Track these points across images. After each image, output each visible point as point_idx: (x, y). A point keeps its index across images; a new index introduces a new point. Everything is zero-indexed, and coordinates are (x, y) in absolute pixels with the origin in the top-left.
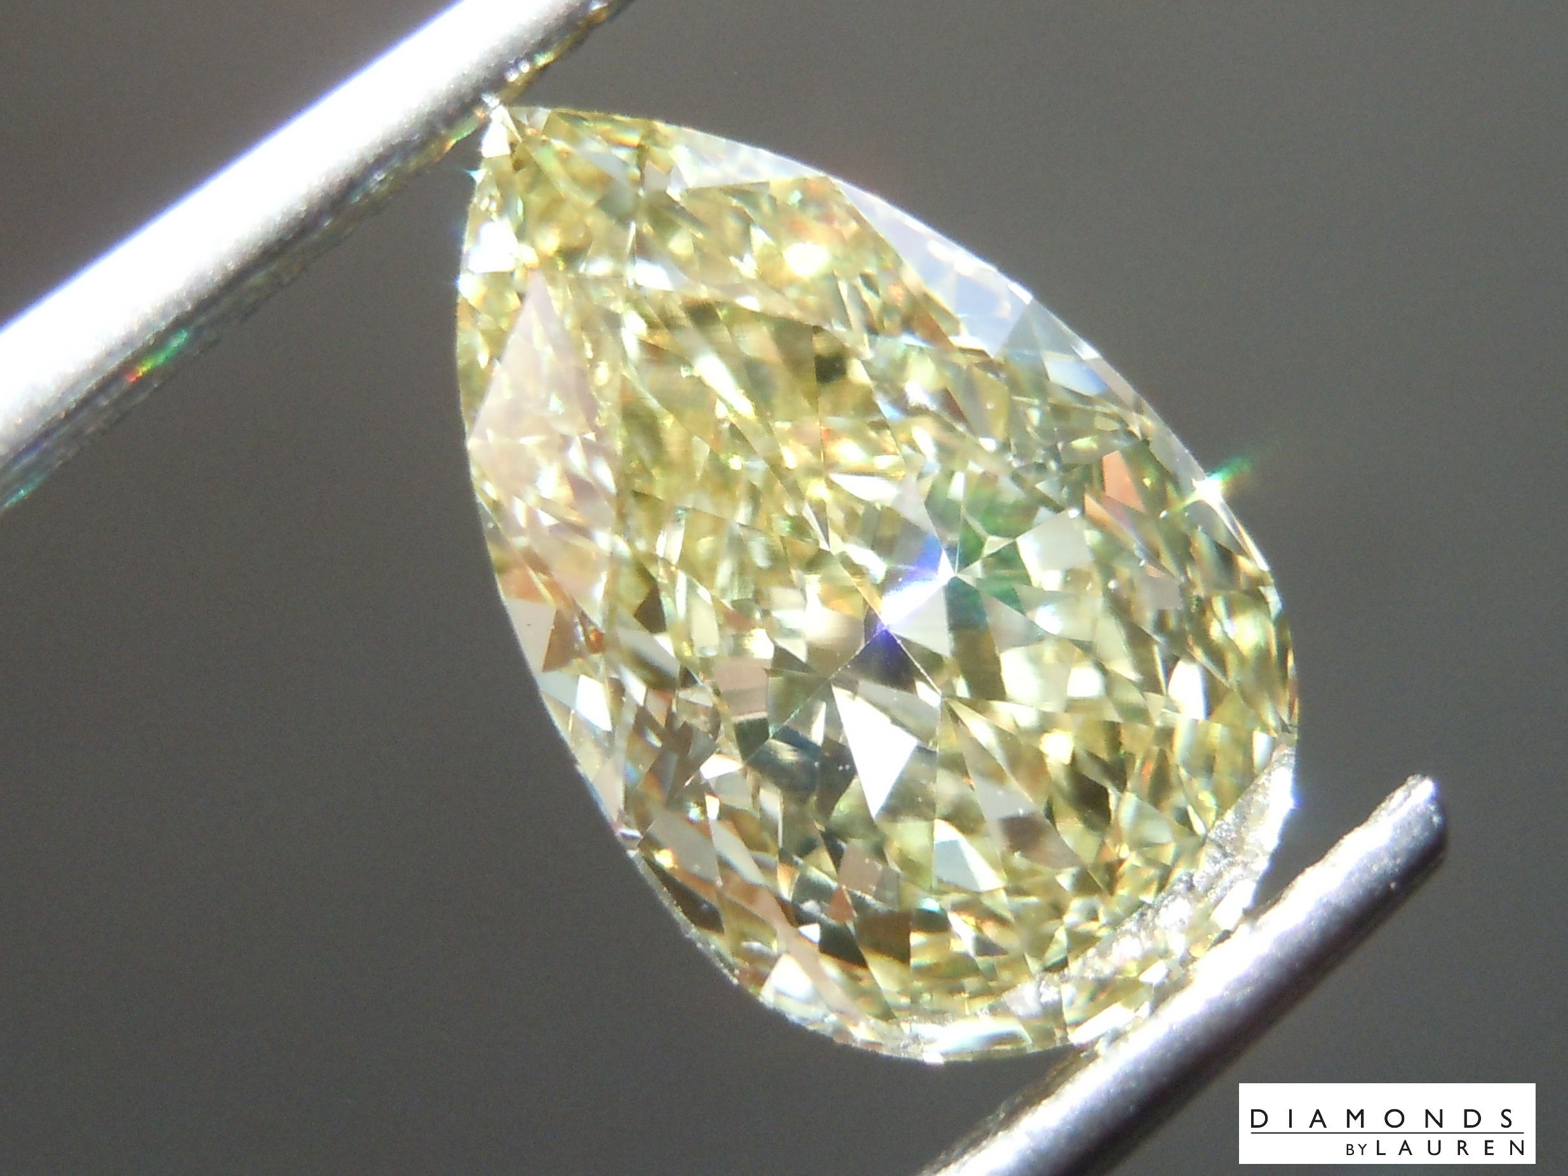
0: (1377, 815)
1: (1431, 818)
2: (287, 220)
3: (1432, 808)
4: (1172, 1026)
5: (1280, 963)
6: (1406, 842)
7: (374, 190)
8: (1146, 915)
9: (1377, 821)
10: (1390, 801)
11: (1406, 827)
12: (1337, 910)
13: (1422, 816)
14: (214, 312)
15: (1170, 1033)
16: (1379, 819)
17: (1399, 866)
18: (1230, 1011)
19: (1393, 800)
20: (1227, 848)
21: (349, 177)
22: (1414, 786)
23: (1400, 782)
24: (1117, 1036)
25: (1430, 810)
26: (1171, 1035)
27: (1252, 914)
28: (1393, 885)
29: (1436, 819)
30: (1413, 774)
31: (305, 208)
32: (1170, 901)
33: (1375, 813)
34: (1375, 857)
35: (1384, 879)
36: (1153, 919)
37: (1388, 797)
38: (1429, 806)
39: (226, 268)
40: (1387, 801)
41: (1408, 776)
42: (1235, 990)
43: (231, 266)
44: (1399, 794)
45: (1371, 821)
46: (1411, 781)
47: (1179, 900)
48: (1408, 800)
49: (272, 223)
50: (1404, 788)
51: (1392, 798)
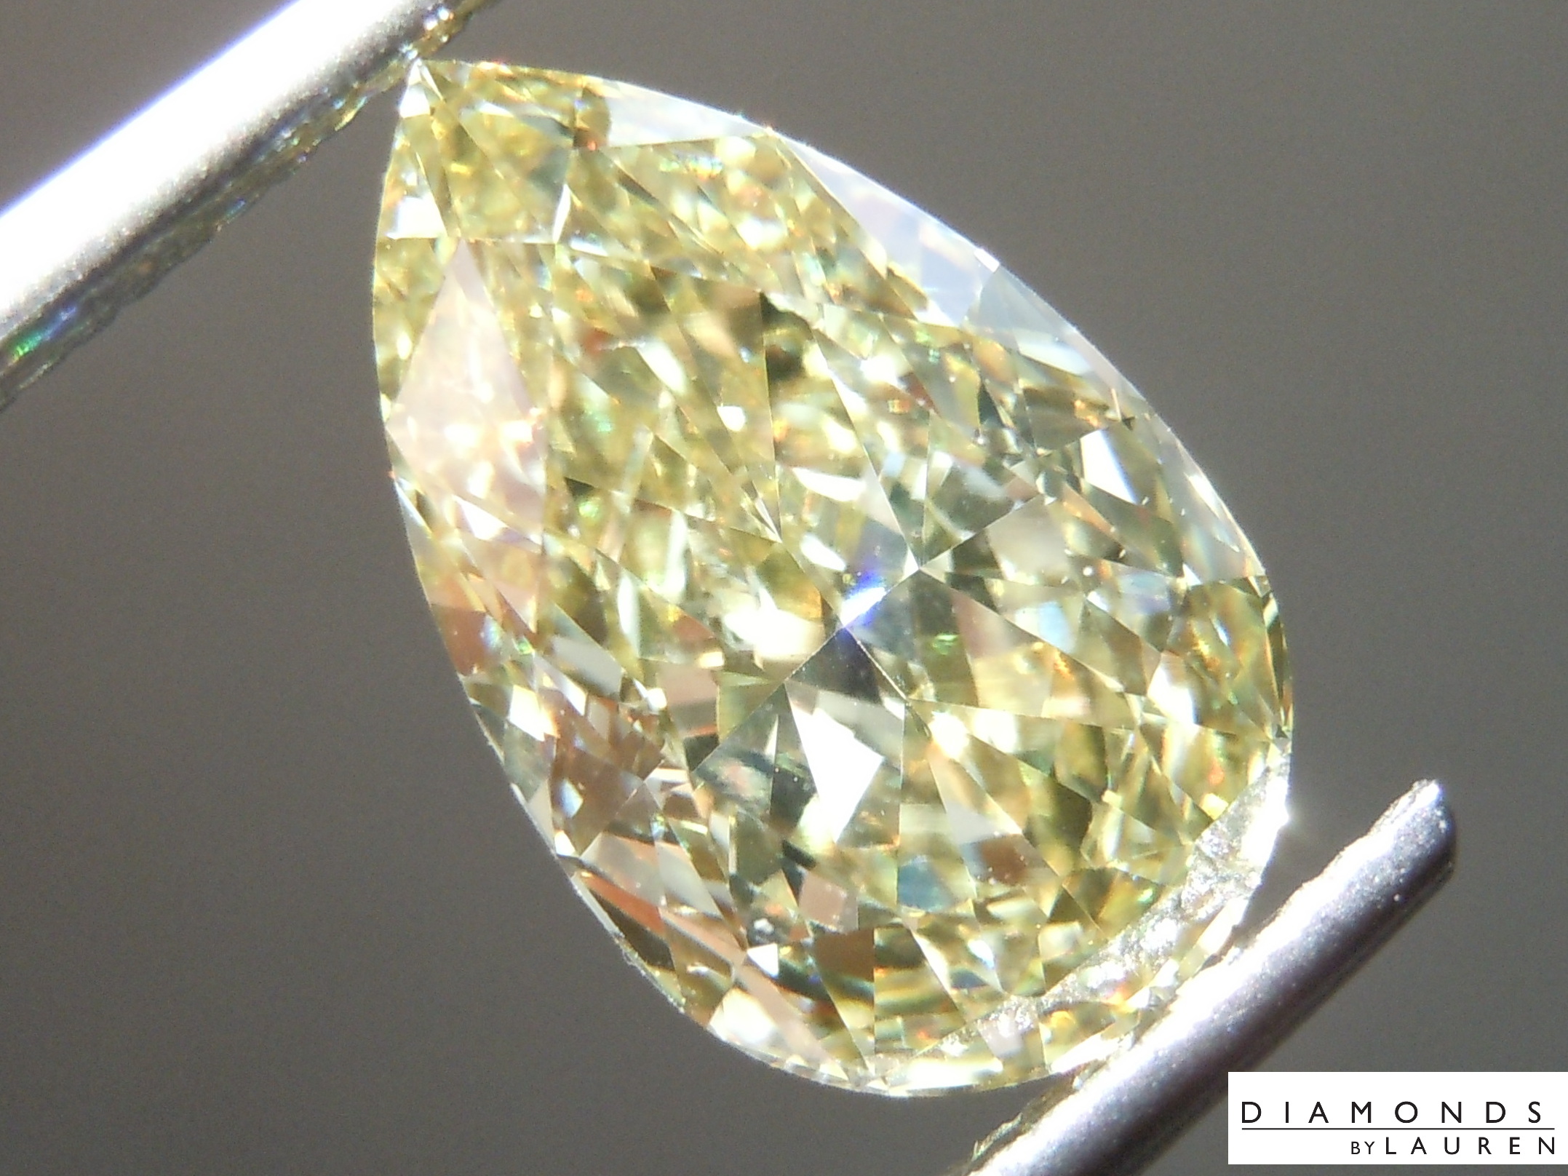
0: (1381, 825)
1: (1438, 825)
2: (185, 182)
3: (1439, 813)
4: (1157, 1052)
5: (1275, 982)
6: (1410, 850)
7: (279, 150)
8: (1130, 936)
9: (1379, 830)
10: (1394, 808)
11: (1411, 835)
12: (1336, 925)
13: (1428, 821)
14: (108, 281)
15: (1156, 1059)
16: (1382, 827)
17: (1403, 876)
18: (1221, 1033)
19: (1397, 808)
20: (1217, 864)
21: (253, 134)
22: (1418, 791)
23: (1406, 788)
24: (1097, 1067)
25: (1437, 816)
26: (1157, 1063)
27: (1243, 934)
28: (1397, 898)
29: (1443, 825)
30: (1419, 779)
31: (205, 168)
32: (1157, 921)
33: (1378, 823)
34: (1376, 867)
35: (1387, 892)
36: (1138, 941)
37: (1392, 805)
38: (1436, 811)
39: (119, 234)
40: (1391, 809)
41: (1414, 782)
42: (1226, 1013)
43: (126, 232)
44: (1405, 800)
45: (1374, 831)
46: (1416, 786)
47: (1167, 921)
48: (1413, 805)
49: (170, 185)
50: (1410, 794)
51: (1396, 805)
